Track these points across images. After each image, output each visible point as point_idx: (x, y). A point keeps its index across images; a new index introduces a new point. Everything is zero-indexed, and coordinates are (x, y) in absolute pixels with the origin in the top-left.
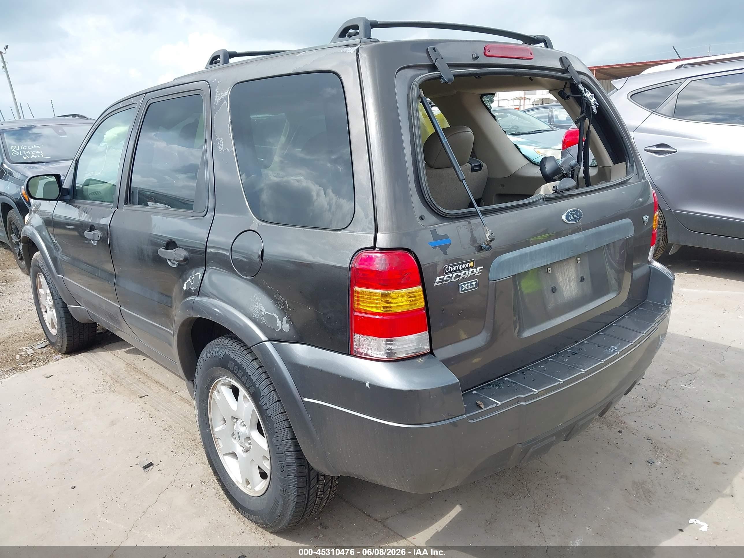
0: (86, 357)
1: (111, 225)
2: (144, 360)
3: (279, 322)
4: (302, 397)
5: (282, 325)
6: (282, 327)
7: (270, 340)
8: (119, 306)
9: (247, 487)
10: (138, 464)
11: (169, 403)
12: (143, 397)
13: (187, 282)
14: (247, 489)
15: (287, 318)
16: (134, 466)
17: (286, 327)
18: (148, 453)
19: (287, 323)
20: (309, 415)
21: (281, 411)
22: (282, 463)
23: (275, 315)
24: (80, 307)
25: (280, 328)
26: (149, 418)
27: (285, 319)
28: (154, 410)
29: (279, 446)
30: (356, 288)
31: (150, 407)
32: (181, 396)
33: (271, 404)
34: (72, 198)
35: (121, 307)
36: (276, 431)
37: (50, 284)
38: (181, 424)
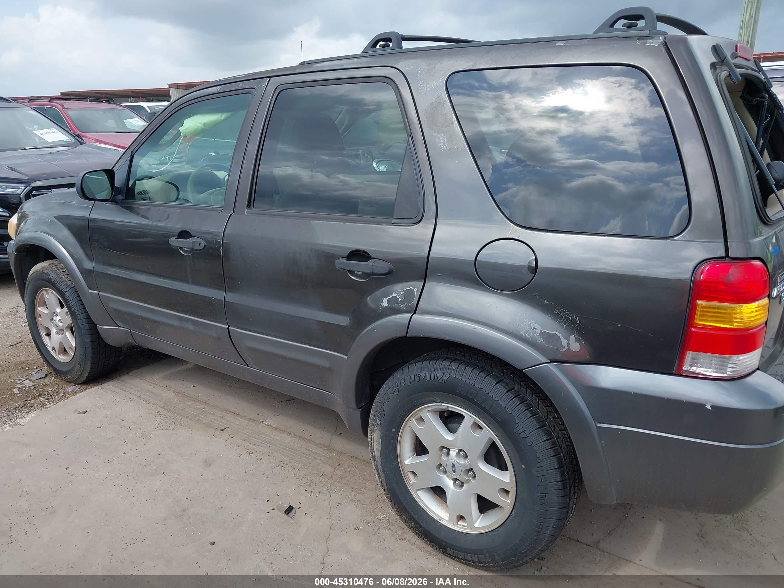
0: (117, 387)
1: (226, 232)
2: (194, 386)
3: (564, 342)
4: (596, 423)
5: (568, 344)
6: (568, 346)
7: (552, 361)
8: (227, 327)
9: (458, 524)
10: (274, 509)
11: (261, 434)
12: (224, 429)
13: (389, 298)
14: (458, 526)
15: (575, 336)
16: (271, 511)
17: (576, 347)
18: (278, 495)
19: (575, 342)
20: (603, 442)
21: (545, 439)
22: (545, 495)
23: (557, 333)
24: (117, 328)
25: (566, 348)
26: (250, 454)
27: (572, 338)
28: (248, 444)
29: (542, 477)
30: (699, 302)
31: (242, 441)
32: (270, 426)
33: (530, 431)
34: (124, 199)
35: (230, 328)
36: (538, 461)
37: (71, 302)
38: (293, 457)
